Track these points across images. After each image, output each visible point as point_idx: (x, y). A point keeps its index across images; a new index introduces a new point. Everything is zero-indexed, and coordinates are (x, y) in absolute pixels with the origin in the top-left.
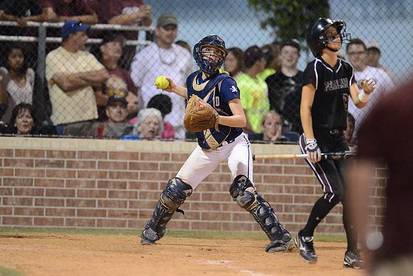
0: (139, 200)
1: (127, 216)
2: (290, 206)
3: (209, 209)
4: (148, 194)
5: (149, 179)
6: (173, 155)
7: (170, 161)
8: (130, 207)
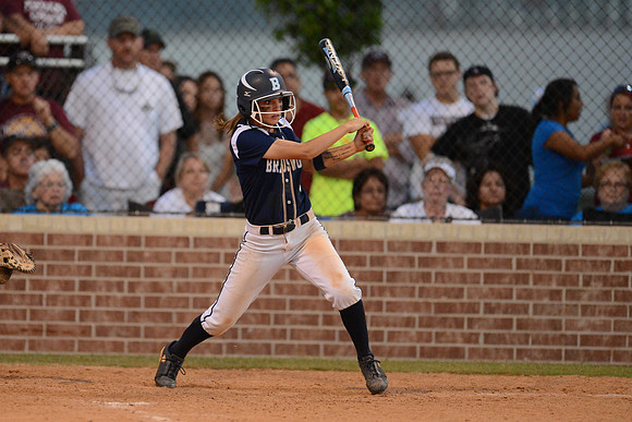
0: (44, 307)
1: (26, 333)
2: (283, 315)
3: (155, 321)
4: (60, 298)
5: (61, 275)
6: (98, 237)
7: (94, 247)
8: (31, 319)
